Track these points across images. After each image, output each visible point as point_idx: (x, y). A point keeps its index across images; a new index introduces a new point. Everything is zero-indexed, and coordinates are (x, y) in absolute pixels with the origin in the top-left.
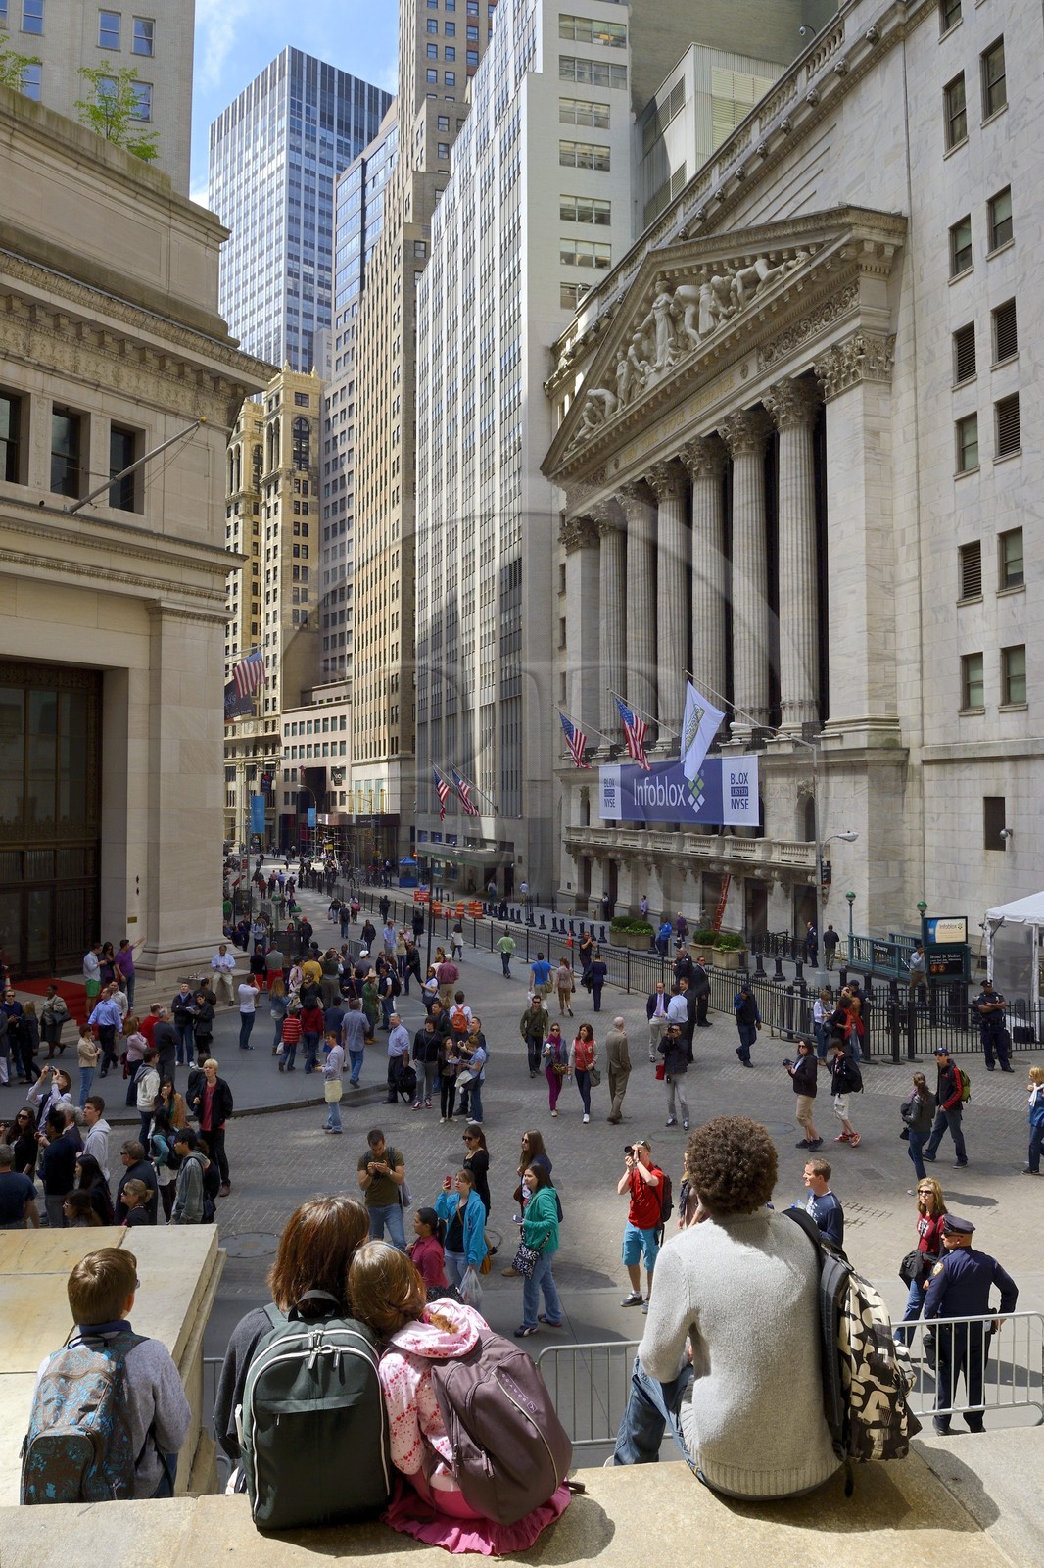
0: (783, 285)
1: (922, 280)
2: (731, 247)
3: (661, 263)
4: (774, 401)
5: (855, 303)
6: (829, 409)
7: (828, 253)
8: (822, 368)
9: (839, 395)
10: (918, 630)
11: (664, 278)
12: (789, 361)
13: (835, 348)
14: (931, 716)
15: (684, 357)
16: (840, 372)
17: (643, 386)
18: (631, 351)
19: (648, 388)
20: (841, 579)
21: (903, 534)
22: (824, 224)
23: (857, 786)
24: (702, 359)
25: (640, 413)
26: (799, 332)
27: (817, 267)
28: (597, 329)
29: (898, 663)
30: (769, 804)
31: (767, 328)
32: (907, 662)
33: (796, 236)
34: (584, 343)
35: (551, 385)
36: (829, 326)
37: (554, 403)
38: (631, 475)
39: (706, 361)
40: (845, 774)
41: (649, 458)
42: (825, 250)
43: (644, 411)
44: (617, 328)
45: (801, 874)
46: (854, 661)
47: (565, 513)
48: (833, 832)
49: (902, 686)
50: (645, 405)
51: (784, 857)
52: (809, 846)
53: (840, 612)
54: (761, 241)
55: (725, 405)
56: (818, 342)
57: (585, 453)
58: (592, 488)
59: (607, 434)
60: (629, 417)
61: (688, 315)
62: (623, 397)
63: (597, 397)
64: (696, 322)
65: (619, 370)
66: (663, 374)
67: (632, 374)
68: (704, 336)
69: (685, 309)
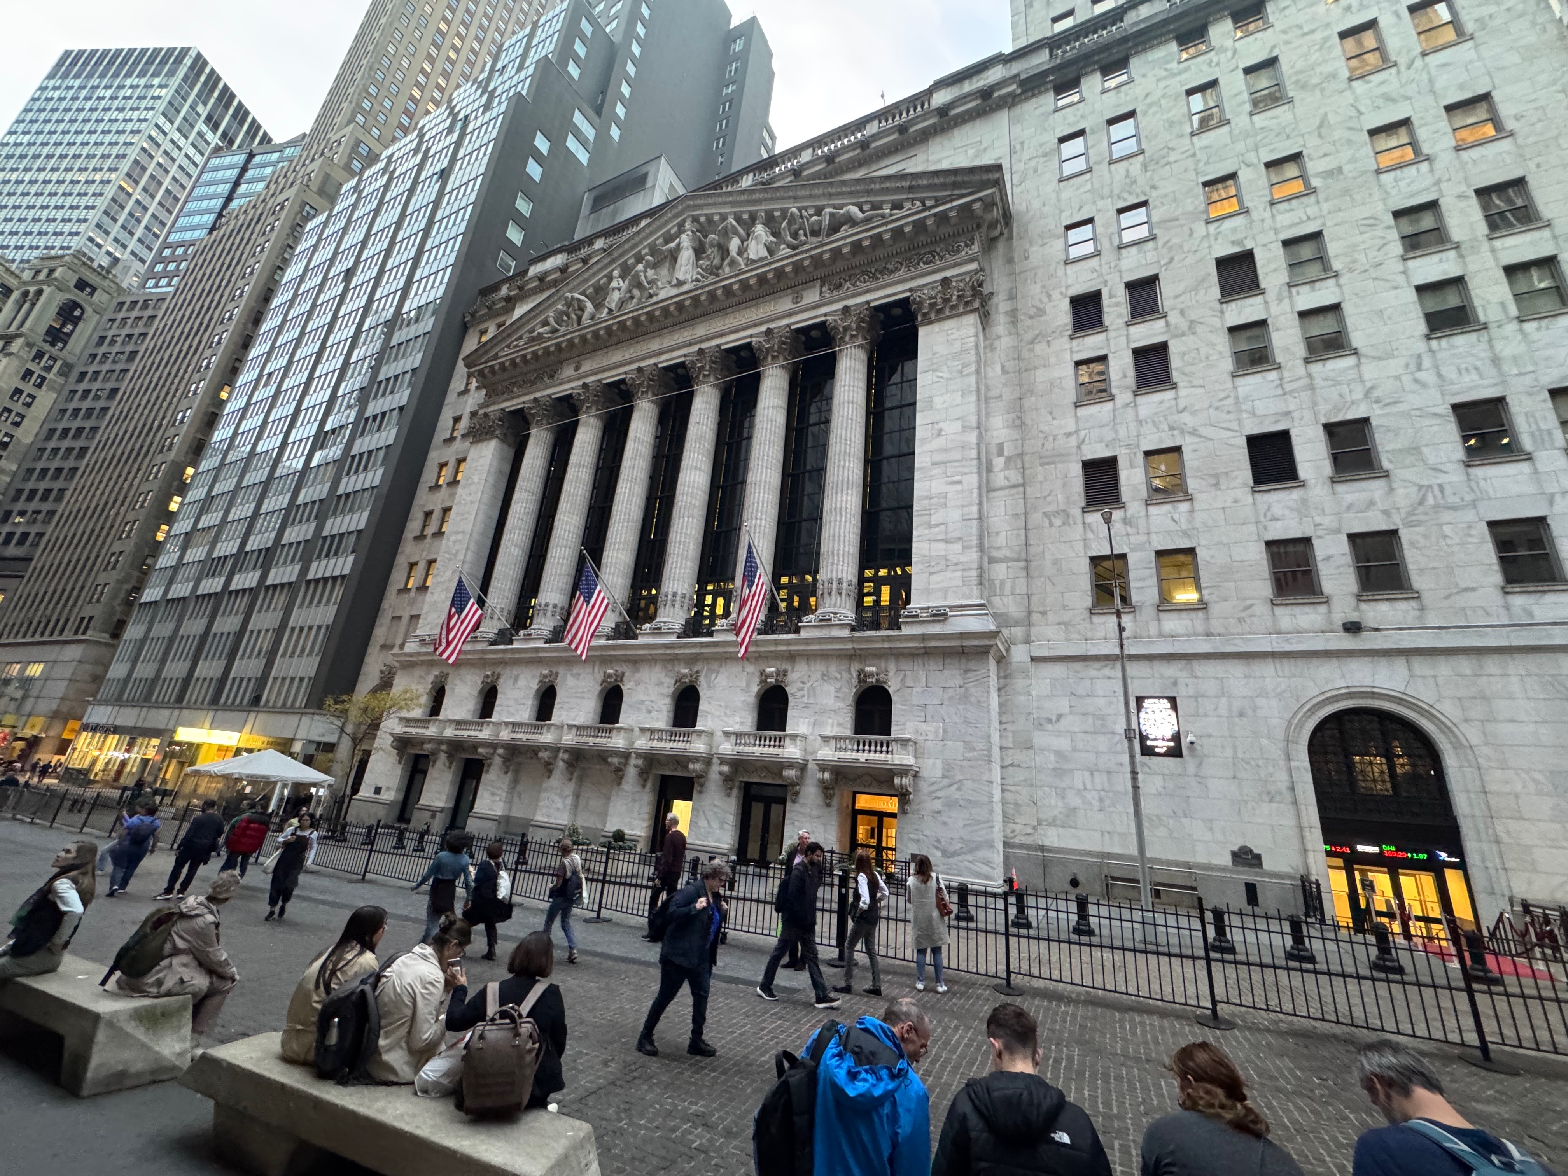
0: (886, 224)
1: (1027, 258)
2: (811, 196)
3: (700, 207)
4: (839, 322)
5: (970, 252)
6: (922, 332)
7: (955, 204)
8: (920, 297)
9: (939, 320)
10: (1023, 532)
11: (695, 219)
12: (867, 291)
13: (946, 281)
14: (1044, 613)
15: (712, 279)
16: (946, 301)
17: (651, 296)
18: (640, 267)
19: (655, 299)
20: (936, 471)
21: (1001, 447)
22: (959, 178)
23: (970, 675)
24: (748, 279)
25: (636, 320)
26: (884, 271)
27: (935, 215)
28: (563, 269)
29: (992, 561)
30: (799, 694)
31: (840, 265)
32: (1005, 560)
33: (911, 189)
34: (541, 278)
35: (476, 311)
36: (931, 267)
37: (471, 330)
38: (599, 377)
39: (753, 281)
40: (948, 661)
41: (630, 363)
42: (952, 201)
43: (643, 318)
44: (620, 251)
45: (860, 777)
46: (958, 547)
47: (481, 406)
48: (924, 727)
49: (997, 582)
50: (647, 313)
51: (842, 755)
52: (896, 740)
53: (934, 501)
54: (858, 192)
55: (761, 324)
56: (912, 278)
57: (537, 350)
58: (531, 386)
59: (579, 335)
60: (618, 322)
61: (734, 244)
62: (613, 306)
63: (579, 300)
64: (740, 252)
65: (614, 284)
66: (685, 288)
67: (630, 291)
68: (753, 261)
69: (729, 239)
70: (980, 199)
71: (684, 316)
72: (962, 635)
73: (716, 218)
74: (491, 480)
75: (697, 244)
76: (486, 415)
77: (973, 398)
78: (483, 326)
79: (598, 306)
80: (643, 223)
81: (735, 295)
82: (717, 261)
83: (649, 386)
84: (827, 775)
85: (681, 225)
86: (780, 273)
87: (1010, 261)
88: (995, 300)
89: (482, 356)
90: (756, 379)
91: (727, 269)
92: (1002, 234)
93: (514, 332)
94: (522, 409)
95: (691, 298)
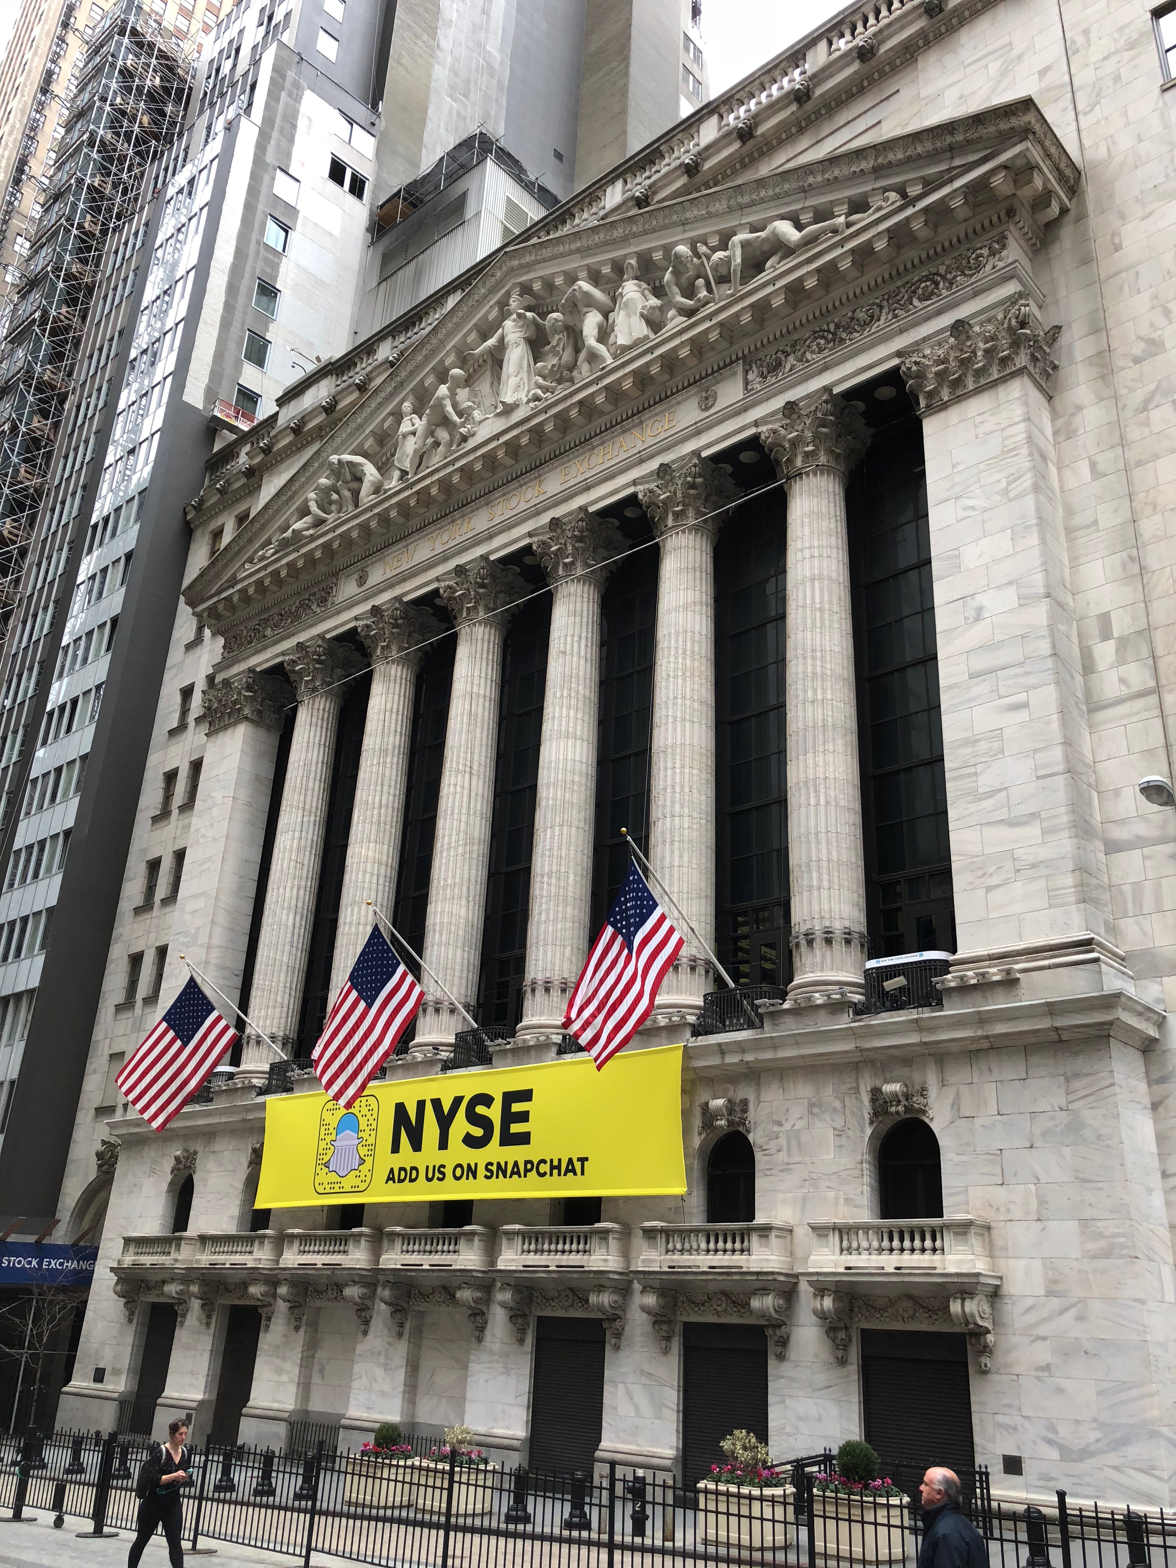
1: (1117, 248)
2: (710, 215)
3: (528, 267)
4: (782, 431)
5: (1001, 264)
7: (959, 183)
8: (916, 363)
9: (960, 400)
11: (526, 289)
12: (826, 368)
13: (959, 328)
15: (561, 391)
16: (966, 363)
17: (464, 439)
18: (443, 390)
20: (980, 688)
21: (1105, 619)
22: (959, 137)
23: (1077, 1084)
24: (619, 381)
25: (445, 484)
26: (851, 326)
27: (925, 210)
28: (329, 409)
29: (1112, 847)
30: (773, 1146)
31: (773, 328)
32: (1139, 843)
33: (878, 171)
34: (297, 430)
35: (202, 501)
36: (932, 305)
37: (198, 534)
38: (397, 591)
39: (627, 384)
40: (1034, 1060)
41: (446, 559)
42: (951, 180)
43: (456, 479)
44: (409, 367)
45: (892, 1302)
46: (1033, 831)
47: (218, 668)
48: (1001, 1194)
49: (1127, 889)
50: (461, 469)
51: (854, 1260)
52: (949, 1226)
53: (983, 746)
54: (787, 194)
55: (651, 457)
56: (902, 331)
57: (295, 561)
58: (292, 622)
59: (358, 524)
60: (418, 492)
61: (591, 322)
62: (407, 465)
63: (351, 464)
64: (604, 335)
65: (405, 427)
66: (518, 415)
67: (432, 433)
68: (625, 349)
69: (582, 317)
70: (1005, 167)
71: (522, 465)
72: (1051, 1009)
73: (559, 281)
74: (244, 795)
75: (531, 332)
76: (226, 683)
77: (1033, 539)
78: (214, 525)
79: (384, 468)
80: (451, 302)
81: (602, 413)
82: (567, 356)
83: (478, 598)
84: (828, 1303)
85: (503, 304)
86: (670, 362)
87: (1087, 260)
88: (1065, 339)
89: (211, 582)
90: (654, 557)
91: (585, 367)
92: (1064, 211)
93: (257, 535)
94: (281, 664)
95: (530, 430)
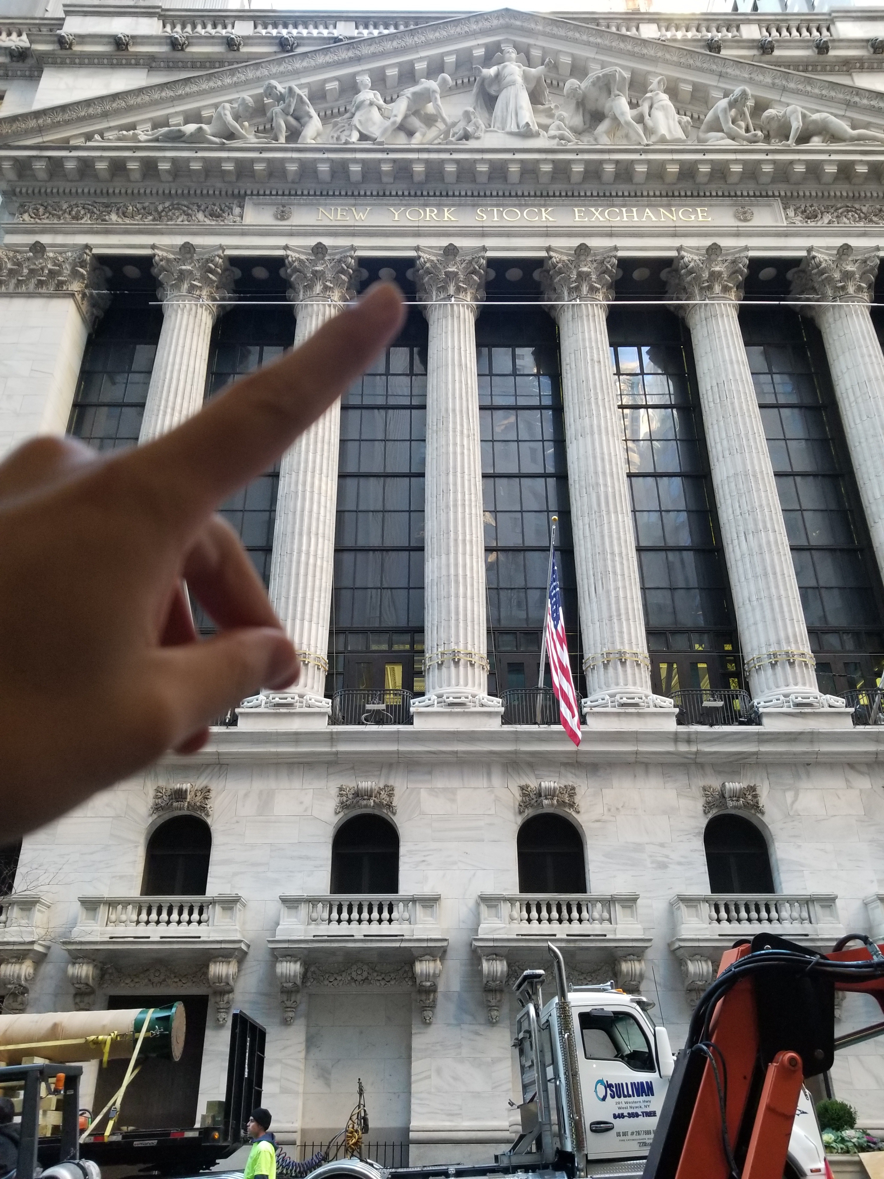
4: (831, 264)
17: (466, 137)
18: (434, 84)
24: (662, 162)
25: (432, 168)
28: (181, 45)
31: (810, 188)
38: (347, 241)
39: (673, 168)
43: (448, 168)
44: (373, 49)
50: (457, 162)
57: (188, 160)
58: (154, 220)
59: (299, 159)
60: (394, 161)
62: (373, 131)
65: (364, 97)
66: (538, 143)
67: (405, 117)
68: (663, 140)
69: (611, 96)
71: (527, 188)
81: (632, 181)
85: (493, 49)
86: (720, 170)
93: (117, 113)
95: (553, 161)
